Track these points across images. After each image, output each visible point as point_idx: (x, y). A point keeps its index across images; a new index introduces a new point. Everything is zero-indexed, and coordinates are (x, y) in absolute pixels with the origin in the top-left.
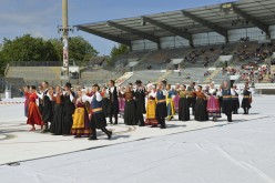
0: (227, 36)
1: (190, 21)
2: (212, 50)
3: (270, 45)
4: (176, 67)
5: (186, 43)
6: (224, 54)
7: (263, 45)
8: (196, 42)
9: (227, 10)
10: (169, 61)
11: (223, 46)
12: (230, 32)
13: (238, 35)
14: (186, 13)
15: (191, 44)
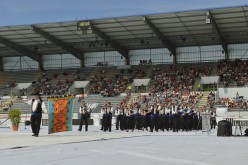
0: (82, 60)
1: (42, 39)
2: (65, 74)
3: (130, 71)
4: (22, 92)
5: (35, 65)
6: (79, 79)
7: (122, 71)
8: (47, 65)
9: (84, 29)
10: (13, 85)
11: (78, 71)
12: (86, 55)
13: (95, 58)
14: (36, 29)
15: (41, 67)
